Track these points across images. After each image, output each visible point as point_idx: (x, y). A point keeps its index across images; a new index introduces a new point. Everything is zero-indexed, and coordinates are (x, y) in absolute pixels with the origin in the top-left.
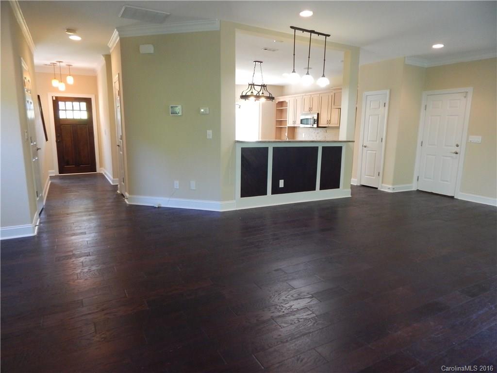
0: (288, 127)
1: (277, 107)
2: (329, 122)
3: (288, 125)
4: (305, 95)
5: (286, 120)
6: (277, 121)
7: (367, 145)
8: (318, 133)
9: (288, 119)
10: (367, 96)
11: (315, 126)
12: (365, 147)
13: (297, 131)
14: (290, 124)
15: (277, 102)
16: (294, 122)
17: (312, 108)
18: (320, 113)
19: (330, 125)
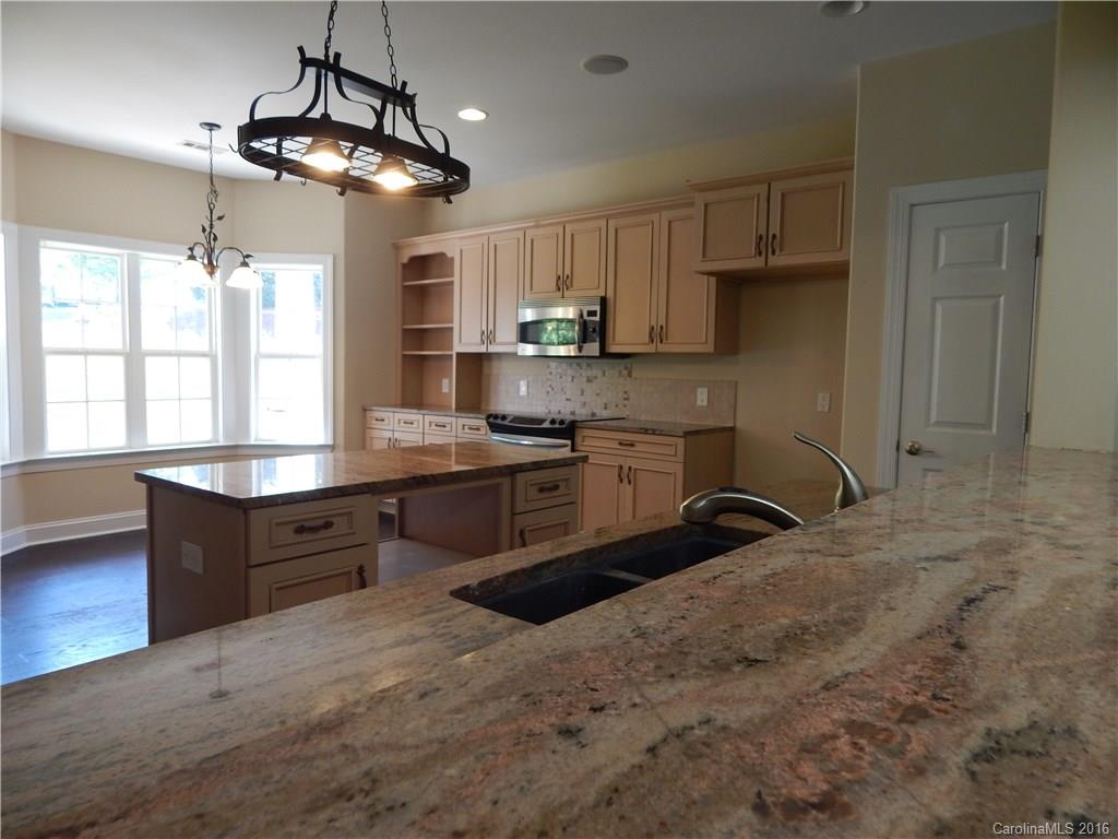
0: (458, 354)
1: (405, 279)
2: (659, 334)
3: (458, 348)
4: (537, 226)
5: (451, 329)
6: (405, 330)
7: (926, 443)
8: (589, 380)
9: (456, 326)
10: (913, 205)
11: (593, 348)
12: (913, 452)
13: (495, 371)
14: (466, 340)
15: (405, 260)
16: (489, 336)
17: (570, 277)
18: (610, 295)
19: (662, 348)
